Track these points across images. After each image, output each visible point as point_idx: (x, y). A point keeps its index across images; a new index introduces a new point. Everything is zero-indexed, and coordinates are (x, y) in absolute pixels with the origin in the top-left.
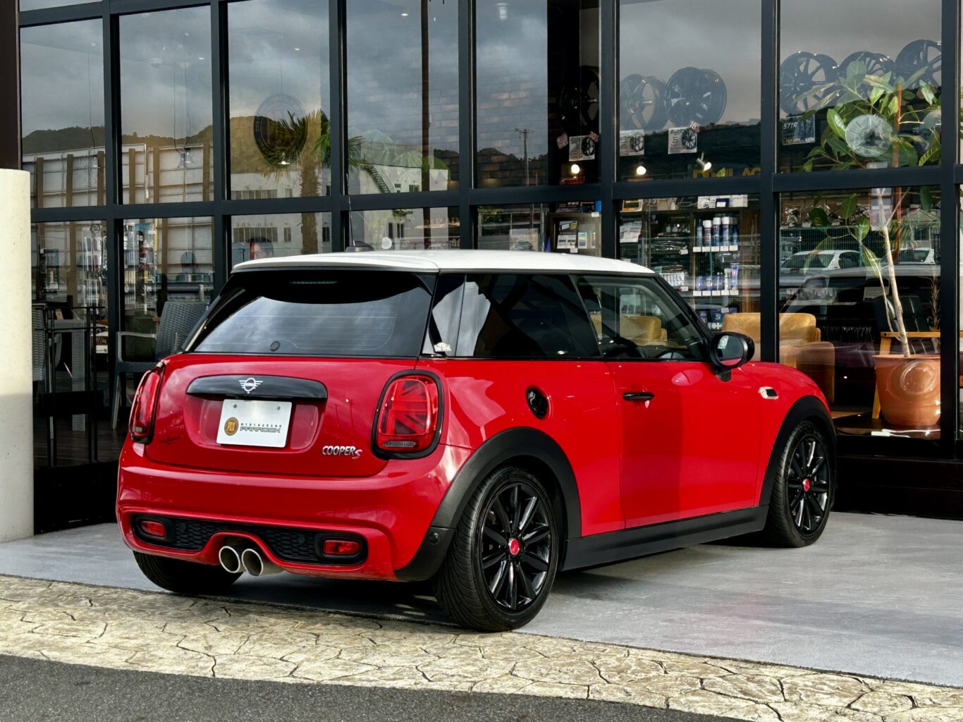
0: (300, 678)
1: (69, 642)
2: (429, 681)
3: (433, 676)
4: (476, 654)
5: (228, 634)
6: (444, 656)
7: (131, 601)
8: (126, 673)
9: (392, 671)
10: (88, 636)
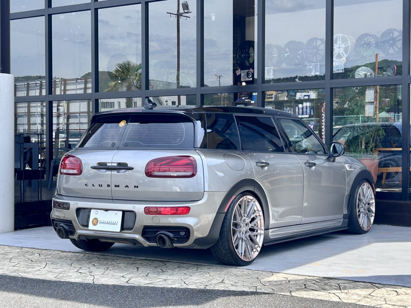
0: (131, 284)
1: (30, 270)
2: (187, 285)
3: (188, 283)
4: (206, 275)
5: (99, 267)
6: (193, 275)
7: (56, 255)
8: (56, 282)
9: (171, 281)
10: (38, 268)
